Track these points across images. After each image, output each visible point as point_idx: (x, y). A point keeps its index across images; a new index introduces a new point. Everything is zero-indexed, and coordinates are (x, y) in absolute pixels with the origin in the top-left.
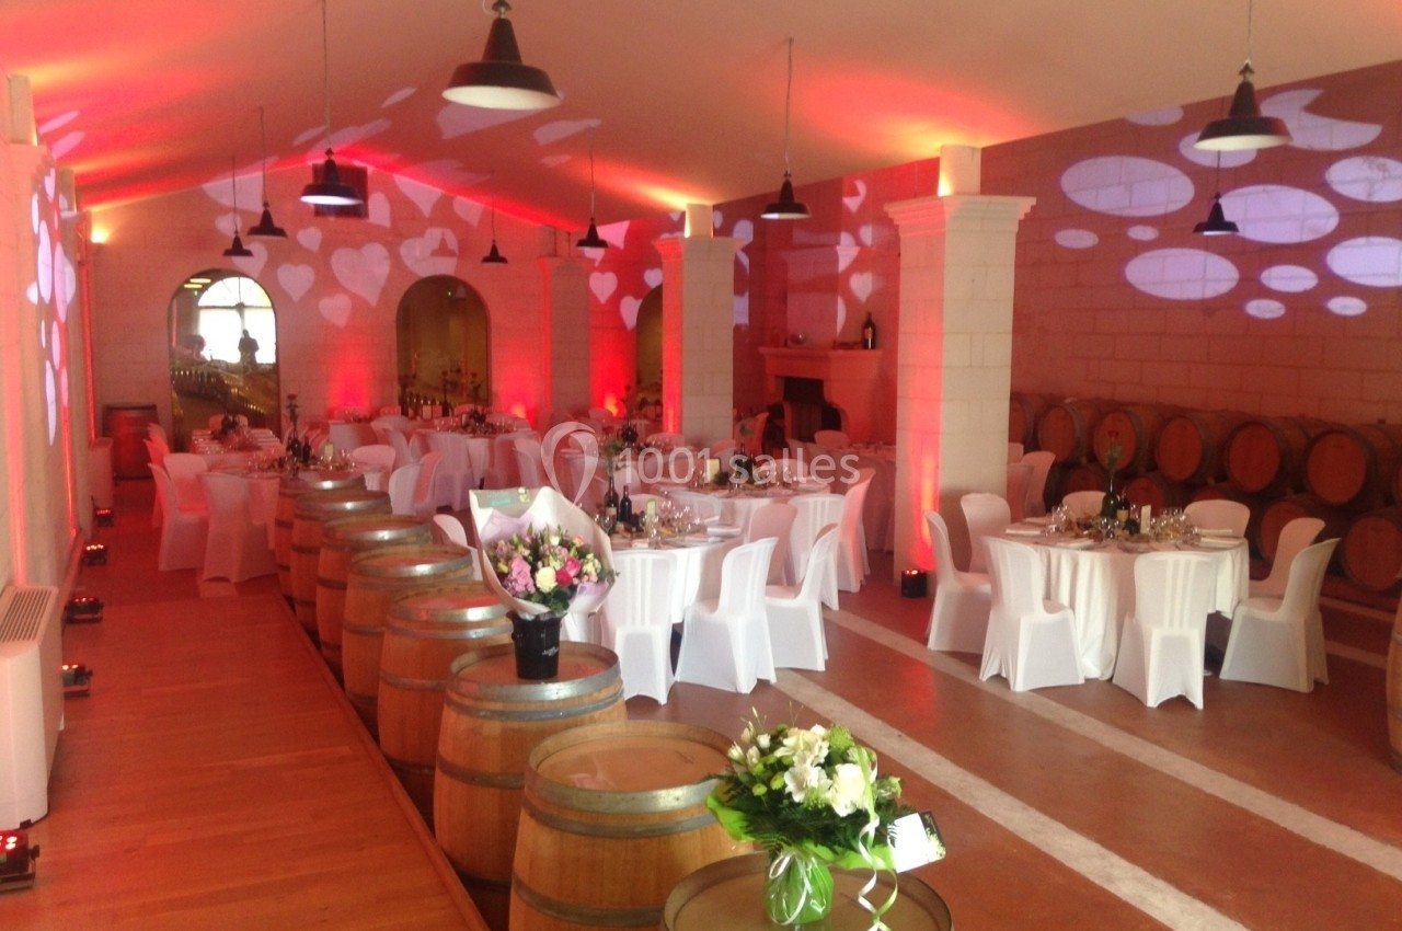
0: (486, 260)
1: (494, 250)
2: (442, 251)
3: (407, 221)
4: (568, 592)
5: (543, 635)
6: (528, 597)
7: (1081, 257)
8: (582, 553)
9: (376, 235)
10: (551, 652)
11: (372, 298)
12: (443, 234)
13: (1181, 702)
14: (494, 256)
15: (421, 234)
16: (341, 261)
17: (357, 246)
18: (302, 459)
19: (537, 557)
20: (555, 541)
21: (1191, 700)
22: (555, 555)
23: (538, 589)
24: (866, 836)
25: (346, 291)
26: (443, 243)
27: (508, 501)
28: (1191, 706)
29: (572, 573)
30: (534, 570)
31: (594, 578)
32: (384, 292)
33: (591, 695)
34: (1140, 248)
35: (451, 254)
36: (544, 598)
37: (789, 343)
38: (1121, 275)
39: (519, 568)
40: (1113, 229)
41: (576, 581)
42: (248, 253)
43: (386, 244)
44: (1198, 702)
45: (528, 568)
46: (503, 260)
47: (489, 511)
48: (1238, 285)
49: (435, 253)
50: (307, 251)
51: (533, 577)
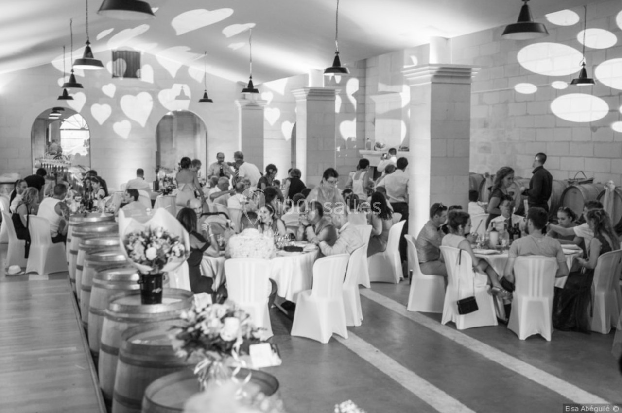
0: (201, 101)
1: (206, 95)
2: (182, 96)
3: (163, 80)
4: (164, 261)
5: (153, 282)
6: (142, 262)
7: (528, 99)
8: (173, 241)
9: (146, 87)
10: (157, 290)
11: (143, 122)
12: (182, 87)
13: (538, 337)
14: (206, 99)
15: (169, 87)
16: (126, 102)
17: (135, 94)
18: (88, 208)
19: (148, 242)
20: (160, 235)
21: (544, 336)
22: (157, 242)
23: (147, 259)
24: (235, 349)
25: (129, 119)
26: (182, 92)
27: (140, 215)
28: (544, 339)
29: (166, 251)
30: (146, 248)
31: (178, 254)
32: (149, 120)
33: (174, 311)
34: (558, 93)
35: (186, 98)
36: (149, 263)
37: (376, 148)
38: (548, 108)
39: (138, 248)
40: (544, 82)
41: (168, 255)
42: (71, 98)
43: (150, 92)
44: (548, 337)
45: (143, 248)
46: (210, 101)
47: (130, 219)
48: (608, 113)
49: (177, 98)
50: (107, 97)
51: (145, 253)
